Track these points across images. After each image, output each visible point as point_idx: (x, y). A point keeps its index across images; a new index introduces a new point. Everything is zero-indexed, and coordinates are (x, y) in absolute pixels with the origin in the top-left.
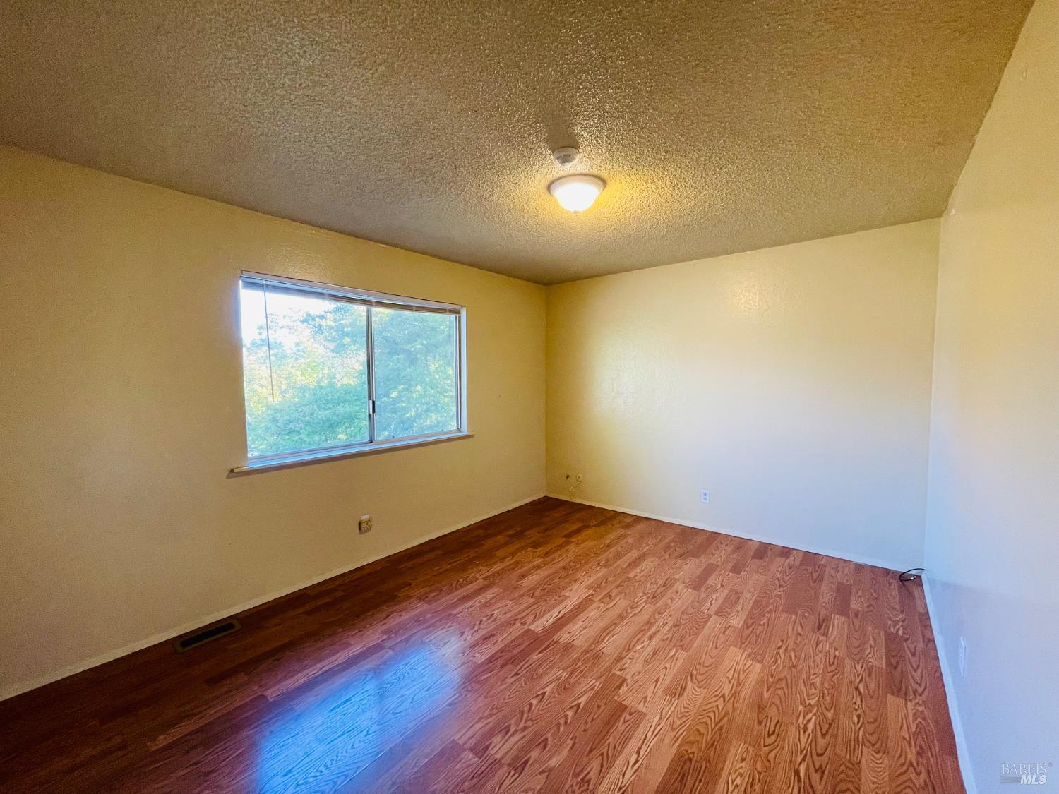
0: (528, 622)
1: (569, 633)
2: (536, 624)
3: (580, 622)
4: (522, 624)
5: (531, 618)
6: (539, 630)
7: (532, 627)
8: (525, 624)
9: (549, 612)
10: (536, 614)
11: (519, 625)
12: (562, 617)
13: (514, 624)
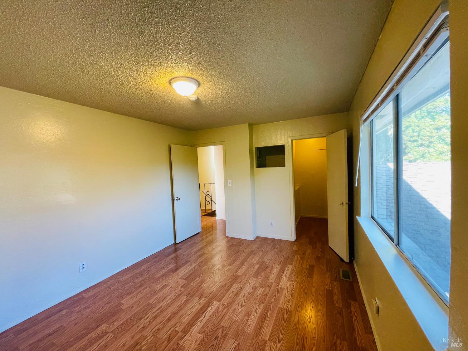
0: (221, 306)
1: (200, 303)
2: (217, 305)
3: (194, 311)
4: (224, 305)
5: (220, 309)
6: (215, 302)
7: (218, 303)
8: (222, 305)
9: (211, 315)
10: (218, 313)
11: (225, 303)
12: (203, 313)
13: (228, 303)
